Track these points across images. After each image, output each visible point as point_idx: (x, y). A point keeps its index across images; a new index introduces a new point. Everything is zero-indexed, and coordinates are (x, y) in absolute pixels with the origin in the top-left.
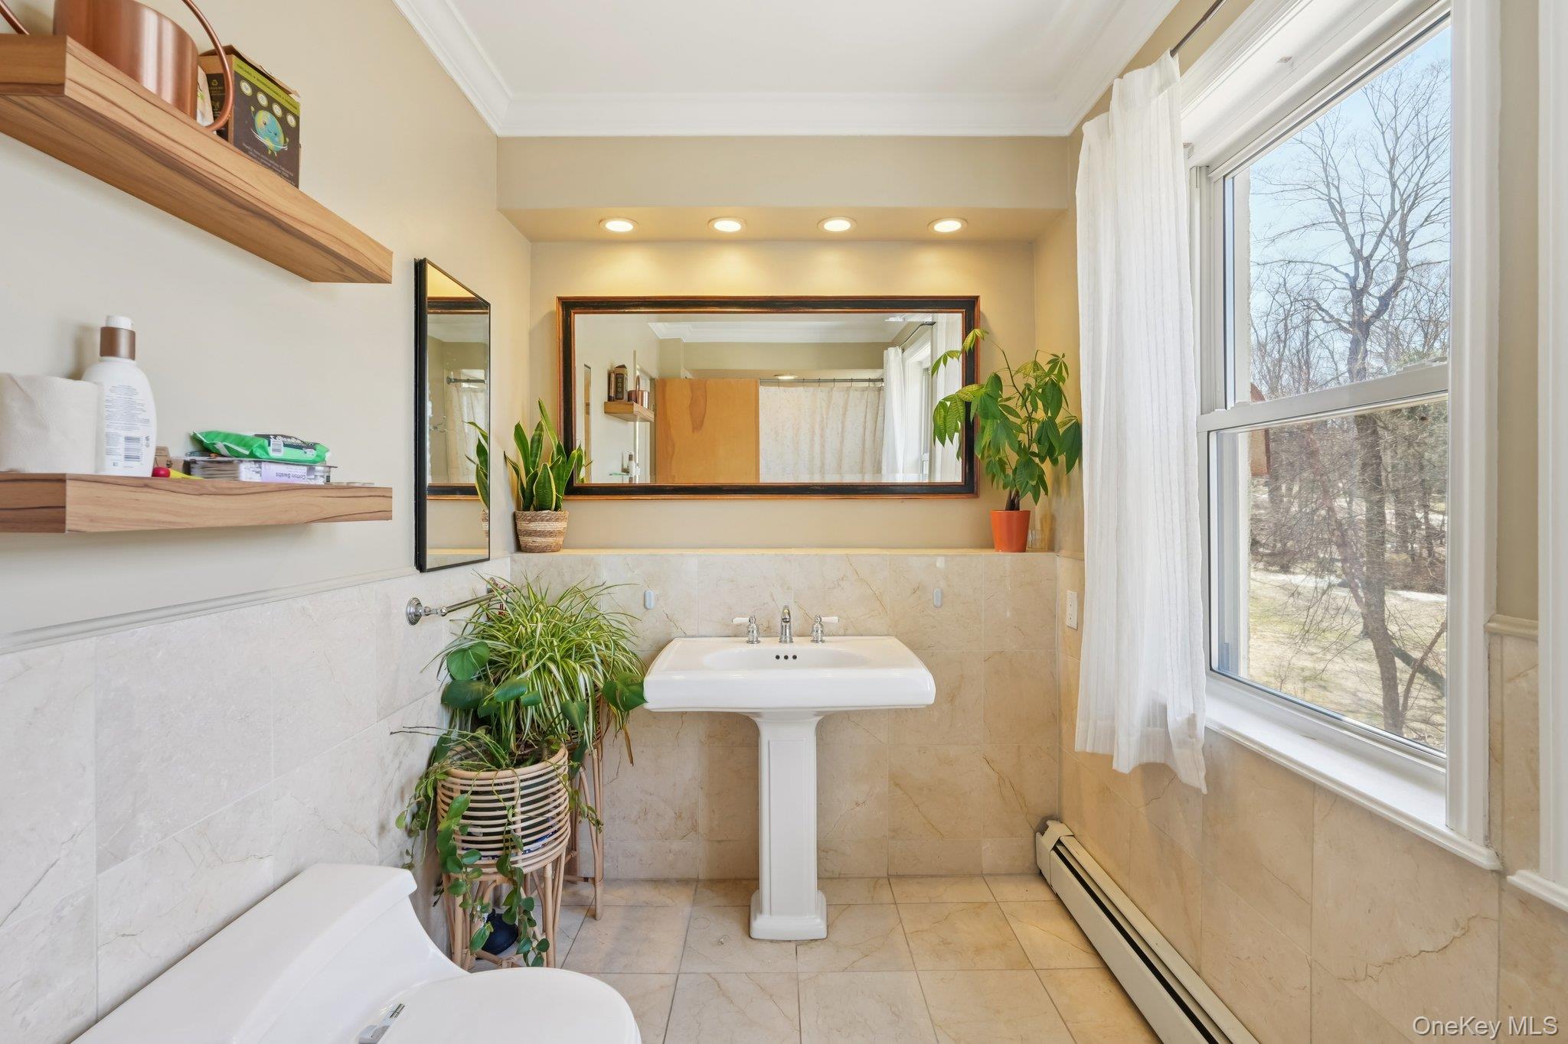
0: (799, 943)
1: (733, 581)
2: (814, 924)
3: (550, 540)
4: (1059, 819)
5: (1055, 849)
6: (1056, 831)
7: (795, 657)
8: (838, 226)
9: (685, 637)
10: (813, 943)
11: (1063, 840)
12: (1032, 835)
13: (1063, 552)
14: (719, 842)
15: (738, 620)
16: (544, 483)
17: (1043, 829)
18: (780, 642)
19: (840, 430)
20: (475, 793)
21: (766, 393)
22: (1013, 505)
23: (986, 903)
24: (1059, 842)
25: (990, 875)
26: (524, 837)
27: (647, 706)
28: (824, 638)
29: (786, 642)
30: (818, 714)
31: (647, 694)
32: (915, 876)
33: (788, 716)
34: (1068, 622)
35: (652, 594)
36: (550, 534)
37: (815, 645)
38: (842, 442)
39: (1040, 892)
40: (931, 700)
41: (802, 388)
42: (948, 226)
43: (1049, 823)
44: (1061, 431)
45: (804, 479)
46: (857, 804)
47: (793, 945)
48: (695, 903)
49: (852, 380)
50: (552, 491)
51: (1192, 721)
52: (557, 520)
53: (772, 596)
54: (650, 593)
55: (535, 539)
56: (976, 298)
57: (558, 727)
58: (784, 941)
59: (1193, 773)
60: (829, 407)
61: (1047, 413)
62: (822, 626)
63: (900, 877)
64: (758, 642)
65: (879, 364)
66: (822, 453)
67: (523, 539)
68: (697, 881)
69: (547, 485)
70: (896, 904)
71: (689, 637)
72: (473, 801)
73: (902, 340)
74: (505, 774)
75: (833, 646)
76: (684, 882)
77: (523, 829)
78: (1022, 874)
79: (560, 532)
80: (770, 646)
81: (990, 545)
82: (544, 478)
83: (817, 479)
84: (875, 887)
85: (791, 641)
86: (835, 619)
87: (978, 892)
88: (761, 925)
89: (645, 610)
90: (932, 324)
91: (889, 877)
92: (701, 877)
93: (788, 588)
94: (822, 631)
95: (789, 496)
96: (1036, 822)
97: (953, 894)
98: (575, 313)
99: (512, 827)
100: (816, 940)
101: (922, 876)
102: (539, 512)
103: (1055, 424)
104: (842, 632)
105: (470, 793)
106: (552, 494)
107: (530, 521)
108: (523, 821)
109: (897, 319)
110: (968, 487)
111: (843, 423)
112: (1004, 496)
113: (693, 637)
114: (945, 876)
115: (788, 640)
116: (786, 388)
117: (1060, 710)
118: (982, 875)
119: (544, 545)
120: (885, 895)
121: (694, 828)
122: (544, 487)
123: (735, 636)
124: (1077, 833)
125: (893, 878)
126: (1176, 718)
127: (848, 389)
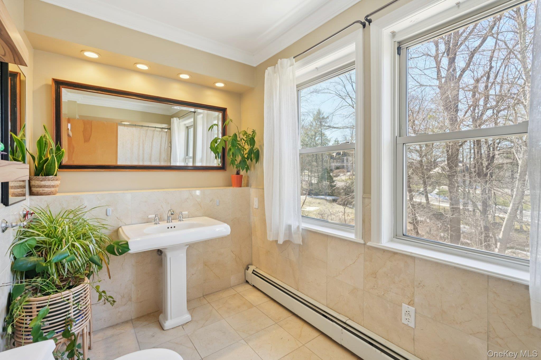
0: (182, 325)
1: (146, 202)
2: (187, 317)
3: (53, 189)
4: (251, 264)
5: (253, 273)
6: (252, 268)
7: (174, 227)
8: (185, 77)
9: (126, 225)
10: (188, 324)
11: (255, 270)
12: (244, 271)
13: (252, 187)
14: (141, 302)
15: (150, 216)
16: (52, 163)
17: (247, 268)
18: (167, 222)
19: (151, 145)
20: (50, 305)
21: (120, 128)
22: (238, 173)
23: (235, 294)
24: (254, 271)
25: (233, 286)
26: (75, 318)
27: (130, 252)
28: (183, 219)
29: (169, 222)
30: (187, 245)
31: (130, 247)
32: (211, 293)
33: (175, 248)
34: (255, 207)
35: (110, 209)
36: (53, 186)
37: (180, 222)
38: (151, 150)
39: (248, 287)
40: (229, 233)
41: (134, 128)
42: (220, 85)
43: (249, 266)
44: (255, 151)
45: (135, 163)
46: (193, 275)
47: (181, 327)
48: (134, 327)
49: (155, 127)
50: (55, 167)
51: (298, 227)
52: (57, 180)
53: (162, 206)
54: (109, 209)
55: (44, 189)
56: (226, 109)
57: (82, 269)
58: (177, 327)
59: (298, 240)
60: (146, 136)
61: (251, 146)
62: (182, 215)
63: (206, 295)
64: (159, 224)
65: (169, 123)
66: (143, 154)
67: (34, 190)
68: (132, 320)
69: (53, 164)
70: (209, 303)
71: (127, 225)
72: (51, 309)
73: (179, 115)
74: (65, 293)
75: (187, 222)
76: (126, 322)
77: (74, 315)
78: (242, 283)
79: (58, 186)
80: (164, 225)
81: (230, 185)
82: (52, 161)
83: (141, 164)
84: (200, 301)
85: (172, 222)
86: (187, 212)
87: (232, 292)
88: (168, 324)
89: (106, 216)
90: (195, 112)
91: (203, 296)
92: (133, 318)
93: (168, 203)
94: (182, 217)
95: (164, 170)
96: (245, 267)
97: (225, 295)
98: (62, 87)
99: (70, 315)
100: (188, 322)
101: (214, 293)
102: (47, 177)
103: (253, 150)
104: (187, 217)
105: (47, 305)
106: (55, 168)
107: (42, 181)
108: (74, 312)
109: (177, 108)
110: (223, 168)
111: (152, 143)
112: (235, 171)
113: (129, 225)
114: (221, 291)
115: (170, 221)
116: (128, 128)
117: (251, 233)
118: (231, 287)
119: (49, 192)
120: (205, 302)
121: (130, 300)
122: (51, 165)
123: (147, 222)
124: (258, 267)
125: (205, 296)
126: (294, 228)
127: (154, 130)
